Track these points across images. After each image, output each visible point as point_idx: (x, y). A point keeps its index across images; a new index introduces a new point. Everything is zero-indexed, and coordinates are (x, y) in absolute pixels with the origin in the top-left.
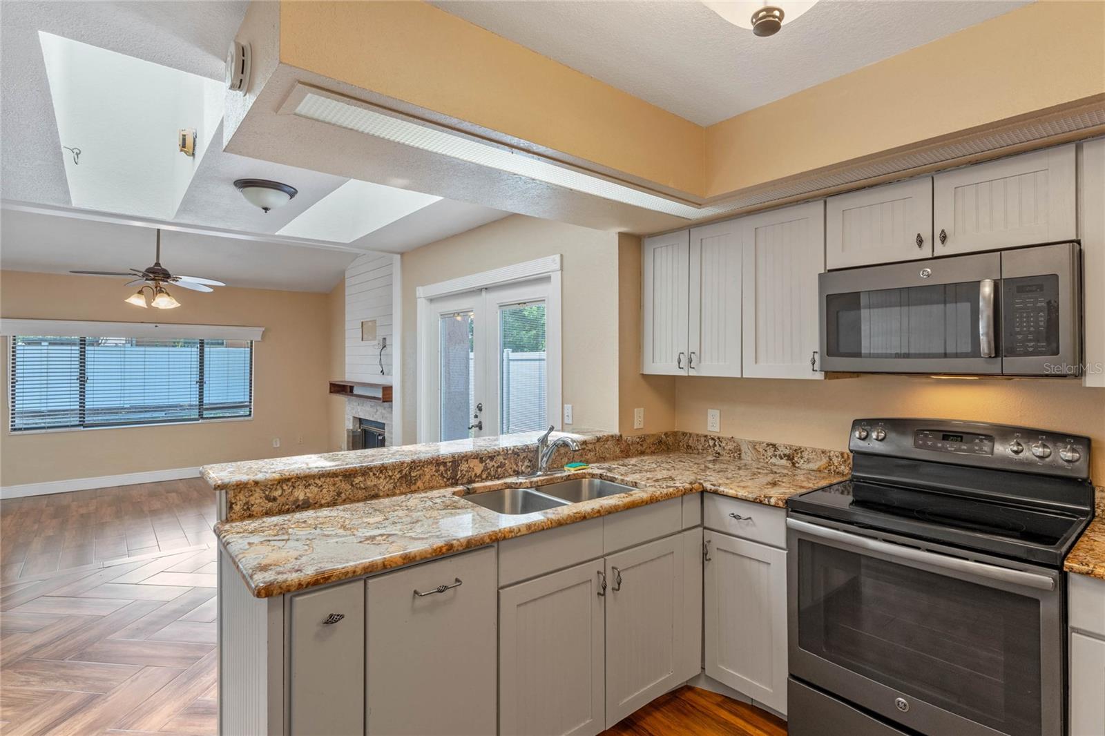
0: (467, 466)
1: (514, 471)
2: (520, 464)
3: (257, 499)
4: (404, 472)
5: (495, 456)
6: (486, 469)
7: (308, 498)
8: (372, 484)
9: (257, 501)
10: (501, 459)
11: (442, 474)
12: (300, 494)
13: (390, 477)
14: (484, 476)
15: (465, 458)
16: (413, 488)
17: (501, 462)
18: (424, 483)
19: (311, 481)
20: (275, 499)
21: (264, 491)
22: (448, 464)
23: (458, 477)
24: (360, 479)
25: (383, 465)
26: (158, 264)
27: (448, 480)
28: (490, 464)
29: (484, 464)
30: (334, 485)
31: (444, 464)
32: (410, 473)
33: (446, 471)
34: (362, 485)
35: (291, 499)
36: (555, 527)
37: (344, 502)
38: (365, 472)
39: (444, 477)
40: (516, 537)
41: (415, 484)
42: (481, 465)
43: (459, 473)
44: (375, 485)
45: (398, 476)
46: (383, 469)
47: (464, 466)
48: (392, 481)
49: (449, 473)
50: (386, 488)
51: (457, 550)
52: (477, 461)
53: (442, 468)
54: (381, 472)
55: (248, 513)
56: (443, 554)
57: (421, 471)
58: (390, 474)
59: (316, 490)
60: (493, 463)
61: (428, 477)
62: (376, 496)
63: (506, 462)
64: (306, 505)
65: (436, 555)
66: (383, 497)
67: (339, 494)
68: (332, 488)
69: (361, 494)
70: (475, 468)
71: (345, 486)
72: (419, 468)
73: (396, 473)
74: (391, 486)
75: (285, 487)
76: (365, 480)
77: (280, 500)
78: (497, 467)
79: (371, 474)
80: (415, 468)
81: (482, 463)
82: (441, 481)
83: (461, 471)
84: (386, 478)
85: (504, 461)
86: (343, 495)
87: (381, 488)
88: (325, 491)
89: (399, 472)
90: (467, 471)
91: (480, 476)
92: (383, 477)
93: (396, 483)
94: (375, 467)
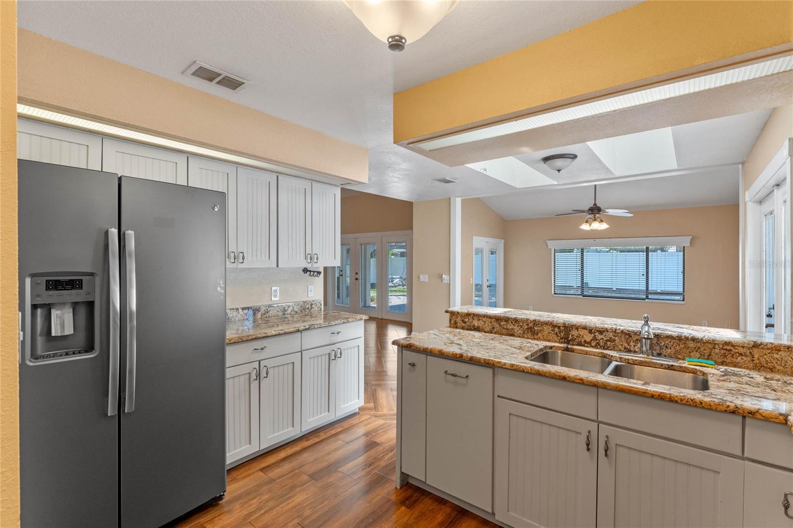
0: (578, 333)
1: (625, 348)
2: (632, 344)
3: (459, 320)
4: (530, 326)
5: (604, 331)
6: (595, 339)
7: (479, 326)
8: (511, 327)
9: (460, 321)
10: (611, 335)
11: (556, 333)
12: (476, 323)
13: (521, 326)
14: (593, 344)
15: (577, 327)
16: (536, 337)
17: (611, 338)
18: (543, 336)
19: (480, 318)
20: (465, 323)
21: (462, 318)
22: (561, 328)
23: (569, 339)
24: (504, 323)
25: (516, 318)
26: (595, 204)
27: (562, 339)
28: (599, 337)
29: (593, 335)
30: (491, 323)
31: (559, 327)
32: (534, 327)
33: (560, 332)
34: (505, 327)
35: (472, 324)
36: (533, 374)
37: (495, 333)
38: (507, 320)
39: (558, 336)
40: (502, 367)
41: (537, 334)
42: (590, 335)
43: (570, 336)
44: (512, 329)
45: (526, 327)
46: (516, 320)
47: (574, 333)
48: (522, 329)
49: (562, 334)
50: (519, 332)
51: (465, 359)
52: (586, 332)
53: (556, 329)
54: (516, 322)
55: (455, 326)
56: (457, 358)
57: (541, 328)
58: (521, 324)
59: (483, 323)
60: (602, 337)
61: (546, 333)
62: (512, 335)
63: (616, 339)
64: (477, 329)
65: (454, 357)
66: (517, 337)
67: (493, 328)
68: (490, 324)
69: (504, 331)
70: (584, 336)
71: (496, 325)
72: (540, 325)
73: (525, 325)
74: (522, 332)
75: (470, 318)
76: (507, 324)
77: (468, 323)
78: (607, 341)
79: (510, 322)
80: (537, 325)
81: (591, 334)
82: (556, 338)
83: (572, 335)
84: (518, 326)
85: (614, 338)
86: (495, 329)
87: (516, 331)
88: (486, 325)
89: (527, 325)
90: (577, 337)
91: (589, 343)
92: (517, 325)
93: (524, 331)
94: (511, 318)
